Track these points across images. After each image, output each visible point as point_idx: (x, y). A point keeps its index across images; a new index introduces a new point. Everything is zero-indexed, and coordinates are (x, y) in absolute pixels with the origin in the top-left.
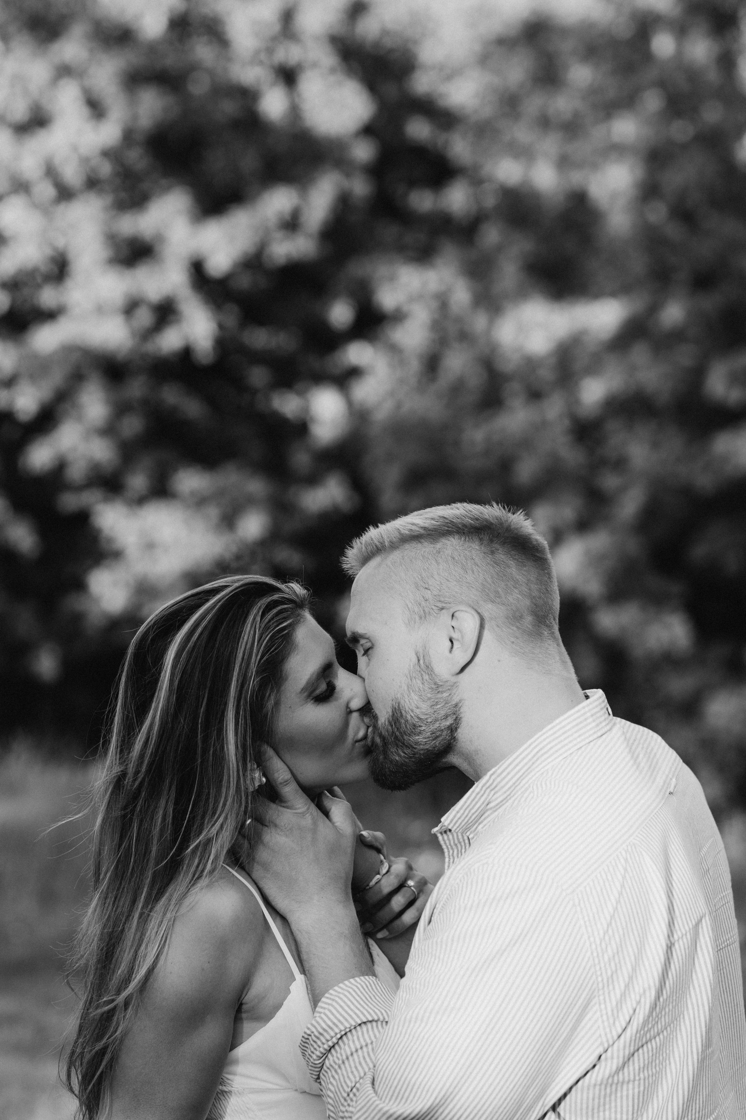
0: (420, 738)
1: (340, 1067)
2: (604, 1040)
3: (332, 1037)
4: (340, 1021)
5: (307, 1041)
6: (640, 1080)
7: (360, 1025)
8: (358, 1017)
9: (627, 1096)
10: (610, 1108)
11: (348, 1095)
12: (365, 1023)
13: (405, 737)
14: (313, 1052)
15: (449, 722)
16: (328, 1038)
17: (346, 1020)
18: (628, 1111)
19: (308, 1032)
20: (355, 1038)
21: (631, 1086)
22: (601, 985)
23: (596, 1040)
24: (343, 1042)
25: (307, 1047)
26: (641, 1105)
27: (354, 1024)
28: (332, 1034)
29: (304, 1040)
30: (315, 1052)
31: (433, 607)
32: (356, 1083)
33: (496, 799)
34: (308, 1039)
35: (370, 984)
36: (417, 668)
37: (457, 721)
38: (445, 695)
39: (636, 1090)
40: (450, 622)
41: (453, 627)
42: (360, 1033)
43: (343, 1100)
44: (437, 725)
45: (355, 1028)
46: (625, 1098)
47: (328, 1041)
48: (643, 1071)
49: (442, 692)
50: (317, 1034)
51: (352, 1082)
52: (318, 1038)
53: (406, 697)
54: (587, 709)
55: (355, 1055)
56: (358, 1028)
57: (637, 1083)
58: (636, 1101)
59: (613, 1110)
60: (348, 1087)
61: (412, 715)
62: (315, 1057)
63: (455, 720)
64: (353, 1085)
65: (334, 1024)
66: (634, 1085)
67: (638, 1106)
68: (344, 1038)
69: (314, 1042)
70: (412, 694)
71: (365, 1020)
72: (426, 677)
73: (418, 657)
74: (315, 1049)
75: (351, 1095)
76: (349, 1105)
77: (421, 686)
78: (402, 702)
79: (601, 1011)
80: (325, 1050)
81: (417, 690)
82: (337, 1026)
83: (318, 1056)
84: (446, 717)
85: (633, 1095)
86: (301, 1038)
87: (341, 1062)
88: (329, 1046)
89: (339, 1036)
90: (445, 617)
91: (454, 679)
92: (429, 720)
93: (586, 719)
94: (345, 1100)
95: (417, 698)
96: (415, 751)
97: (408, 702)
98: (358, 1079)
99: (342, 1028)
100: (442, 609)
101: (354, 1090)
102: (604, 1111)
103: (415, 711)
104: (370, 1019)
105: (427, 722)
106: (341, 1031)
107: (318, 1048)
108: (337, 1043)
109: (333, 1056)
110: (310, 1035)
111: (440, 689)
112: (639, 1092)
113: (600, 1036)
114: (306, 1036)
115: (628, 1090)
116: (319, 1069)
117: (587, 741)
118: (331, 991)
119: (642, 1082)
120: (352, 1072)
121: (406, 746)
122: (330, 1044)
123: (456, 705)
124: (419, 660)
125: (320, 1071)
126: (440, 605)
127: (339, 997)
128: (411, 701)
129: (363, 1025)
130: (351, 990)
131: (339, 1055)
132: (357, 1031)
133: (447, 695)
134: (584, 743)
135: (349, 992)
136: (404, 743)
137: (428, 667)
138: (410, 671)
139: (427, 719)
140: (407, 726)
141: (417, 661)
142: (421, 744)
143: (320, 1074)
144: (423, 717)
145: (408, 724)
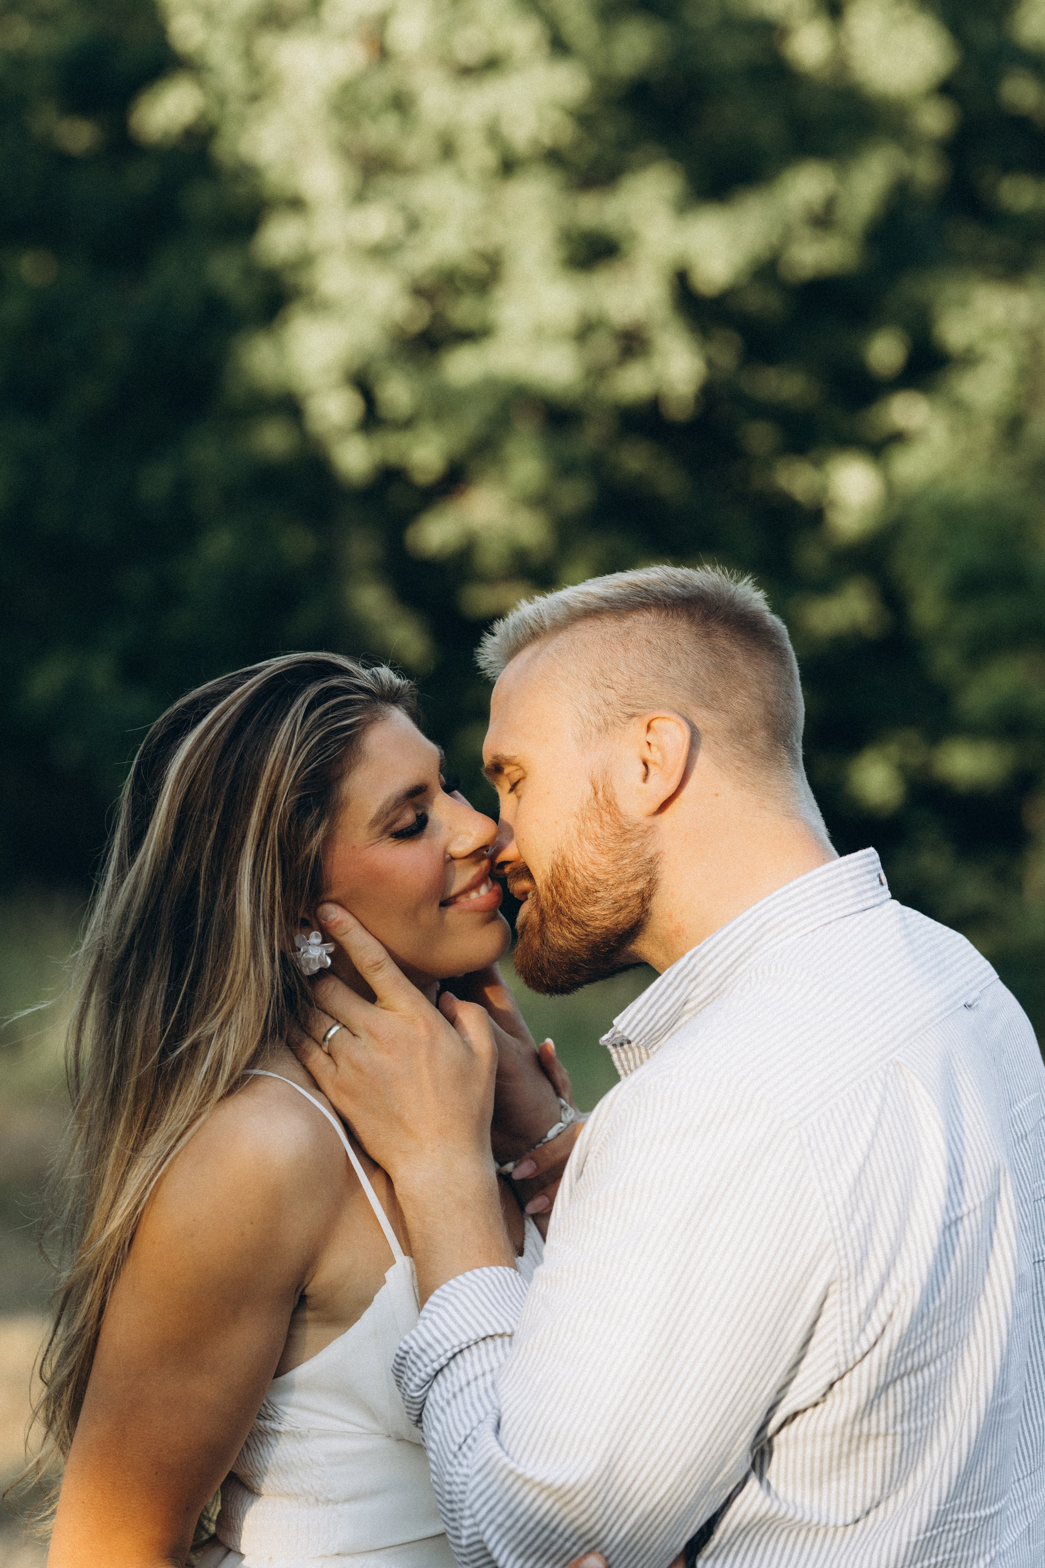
0: (595, 910)
1: (448, 1403)
3: (439, 1356)
4: (453, 1332)
5: (403, 1362)
6: (895, 1434)
7: (484, 1339)
8: (481, 1326)
9: (875, 1459)
11: (460, 1448)
12: (491, 1337)
13: (574, 908)
14: (410, 1379)
15: (640, 885)
16: (433, 1356)
17: (463, 1330)
18: (874, 1483)
19: (405, 1348)
20: (475, 1359)
21: (881, 1442)
22: (845, 1274)
24: (457, 1364)
25: (403, 1372)
26: (895, 1475)
27: (474, 1337)
28: (441, 1351)
29: (399, 1360)
30: (414, 1379)
31: (619, 714)
32: (473, 1429)
34: (404, 1358)
35: (505, 1278)
36: (594, 804)
37: (653, 883)
38: (635, 844)
39: (889, 1452)
40: (643, 736)
41: (649, 744)
42: (483, 1352)
43: (451, 1457)
44: (622, 889)
45: (476, 1343)
46: (870, 1462)
47: (432, 1361)
48: (902, 1421)
49: (631, 840)
50: (416, 1350)
51: (465, 1427)
52: (418, 1357)
53: (575, 846)
55: (473, 1384)
56: (481, 1344)
57: (890, 1439)
58: (888, 1469)
60: (460, 1435)
61: (585, 874)
62: (413, 1387)
63: (650, 882)
64: (468, 1432)
65: (444, 1335)
66: (885, 1441)
67: (891, 1477)
68: (459, 1357)
69: (413, 1362)
70: (586, 843)
71: (491, 1333)
72: (607, 818)
73: (594, 788)
74: (414, 1374)
75: (465, 1448)
76: (460, 1464)
77: (599, 830)
78: (569, 855)
80: (428, 1375)
81: (593, 836)
82: (448, 1339)
83: (417, 1386)
84: (636, 878)
85: (884, 1459)
86: (394, 1356)
87: (450, 1396)
88: (434, 1370)
89: (449, 1354)
90: (636, 729)
91: (648, 822)
92: (610, 883)
94: (455, 1456)
95: (592, 850)
96: (589, 930)
97: (579, 856)
98: (475, 1423)
99: (456, 1343)
100: (632, 716)
101: (469, 1441)
103: (589, 868)
104: (500, 1331)
105: (608, 885)
106: (453, 1347)
107: (417, 1373)
108: (447, 1365)
109: (439, 1385)
110: (407, 1352)
111: (628, 836)
112: (893, 1455)
114: (402, 1354)
115: (876, 1450)
116: (419, 1406)
118: (444, 1287)
119: (899, 1438)
120: (466, 1412)
121: (576, 923)
122: (437, 1366)
123: (651, 860)
124: (596, 793)
125: (421, 1410)
126: (629, 710)
127: (455, 1296)
128: (583, 854)
129: (489, 1340)
130: (474, 1286)
131: (449, 1385)
132: (479, 1349)
133: (638, 844)
135: (471, 1289)
136: (571, 919)
137: (609, 803)
138: (582, 809)
139: (607, 880)
140: (575, 892)
141: (593, 794)
142: (597, 919)
143: (420, 1415)
144: (602, 877)
145: (578, 890)
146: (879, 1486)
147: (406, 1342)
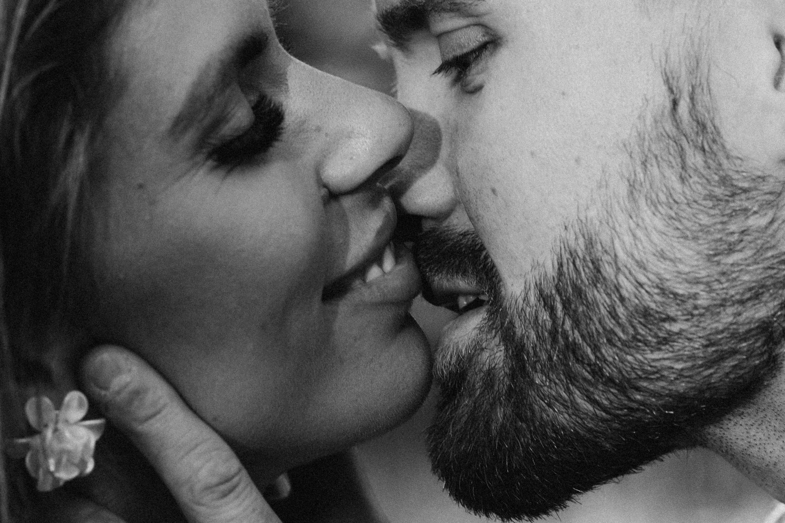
13: (608, 352)
36: (669, 127)
53: (621, 217)
61: (642, 279)
70: (646, 212)
73: (671, 90)
77: (677, 186)
78: (605, 237)
81: (663, 198)
92: (702, 302)
95: (659, 223)
97: (628, 239)
103: (650, 266)
105: (696, 307)
111: (736, 204)
124: (675, 103)
128: (639, 233)
133: (763, 221)
136: (597, 372)
137: (702, 126)
138: (641, 137)
139: (695, 296)
140: (614, 315)
141: (668, 105)
142: (662, 378)
144: (681, 289)
145: (621, 311)
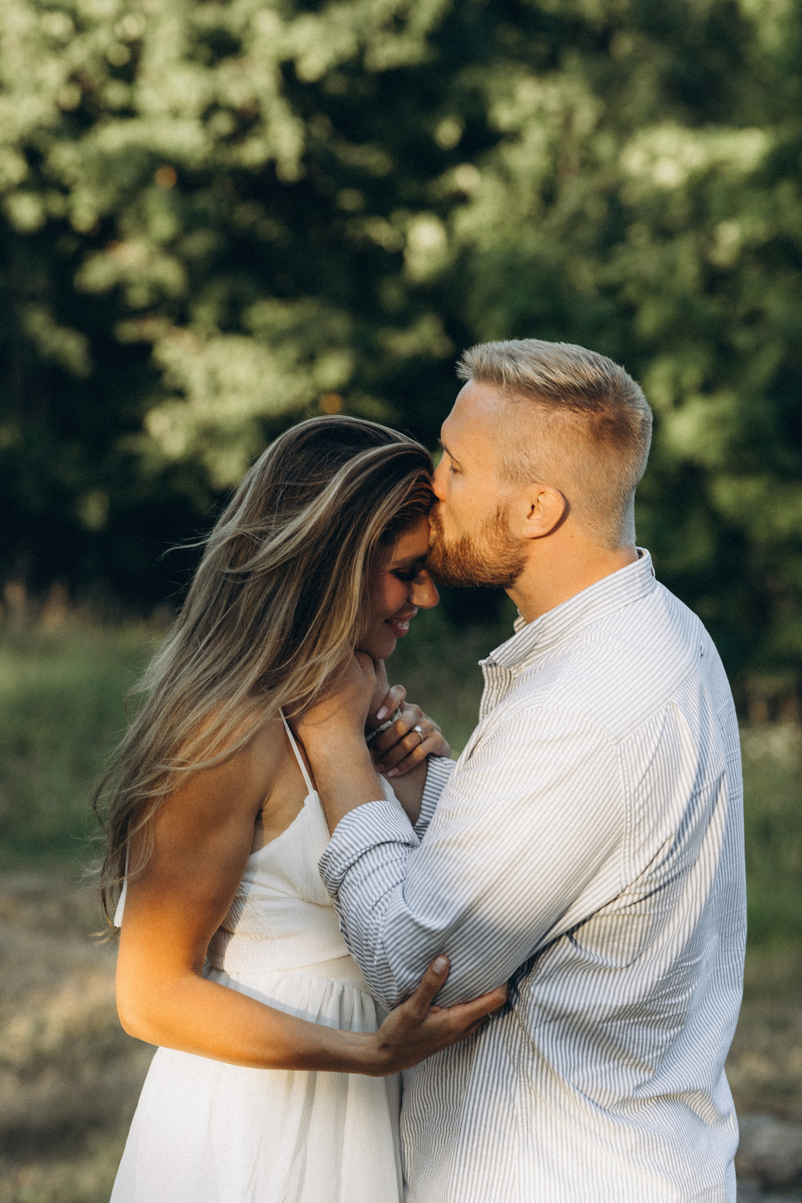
1: (362, 883)
2: (623, 879)
3: (353, 855)
4: (360, 840)
5: (328, 859)
7: (378, 845)
8: (378, 837)
9: (637, 930)
10: (619, 940)
11: (373, 908)
12: (383, 843)
14: (333, 869)
16: (349, 855)
17: (367, 840)
19: (330, 850)
20: (375, 857)
22: (628, 830)
23: (615, 879)
24: (363, 860)
25: (327, 865)
27: (373, 843)
28: (353, 852)
29: (325, 857)
30: (335, 868)
32: (381, 897)
33: (543, 642)
34: (329, 857)
39: (645, 925)
42: (379, 853)
43: (367, 913)
45: (374, 848)
46: (634, 932)
50: (338, 852)
51: (376, 896)
52: (339, 856)
54: (636, 569)
55: (376, 872)
56: (377, 848)
57: (647, 917)
58: (644, 935)
59: (622, 941)
60: (372, 901)
62: (336, 873)
64: (378, 899)
65: (355, 843)
67: (645, 939)
68: (364, 857)
69: (335, 859)
71: (384, 840)
74: (333, 866)
75: (376, 908)
76: (374, 918)
79: (624, 853)
80: (346, 866)
82: (358, 845)
83: (338, 873)
85: (642, 929)
86: (322, 855)
87: (363, 878)
88: (349, 864)
89: (359, 854)
93: (634, 579)
94: (370, 913)
98: (382, 894)
99: (363, 847)
101: (379, 904)
102: (614, 941)
104: (389, 840)
106: (362, 849)
107: (339, 865)
108: (358, 861)
109: (353, 873)
110: (331, 853)
112: (648, 927)
113: (620, 875)
114: (327, 854)
116: (338, 885)
117: (634, 599)
118: (350, 813)
119: (652, 917)
120: (375, 888)
122: (351, 861)
125: (339, 888)
127: (359, 819)
129: (382, 846)
130: (370, 813)
131: (360, 872)
132: (376, 851)
134: (631, 601)
135: (368, 815)
143: (337, 891)
146: (637, 944)
147: (330, 847)
